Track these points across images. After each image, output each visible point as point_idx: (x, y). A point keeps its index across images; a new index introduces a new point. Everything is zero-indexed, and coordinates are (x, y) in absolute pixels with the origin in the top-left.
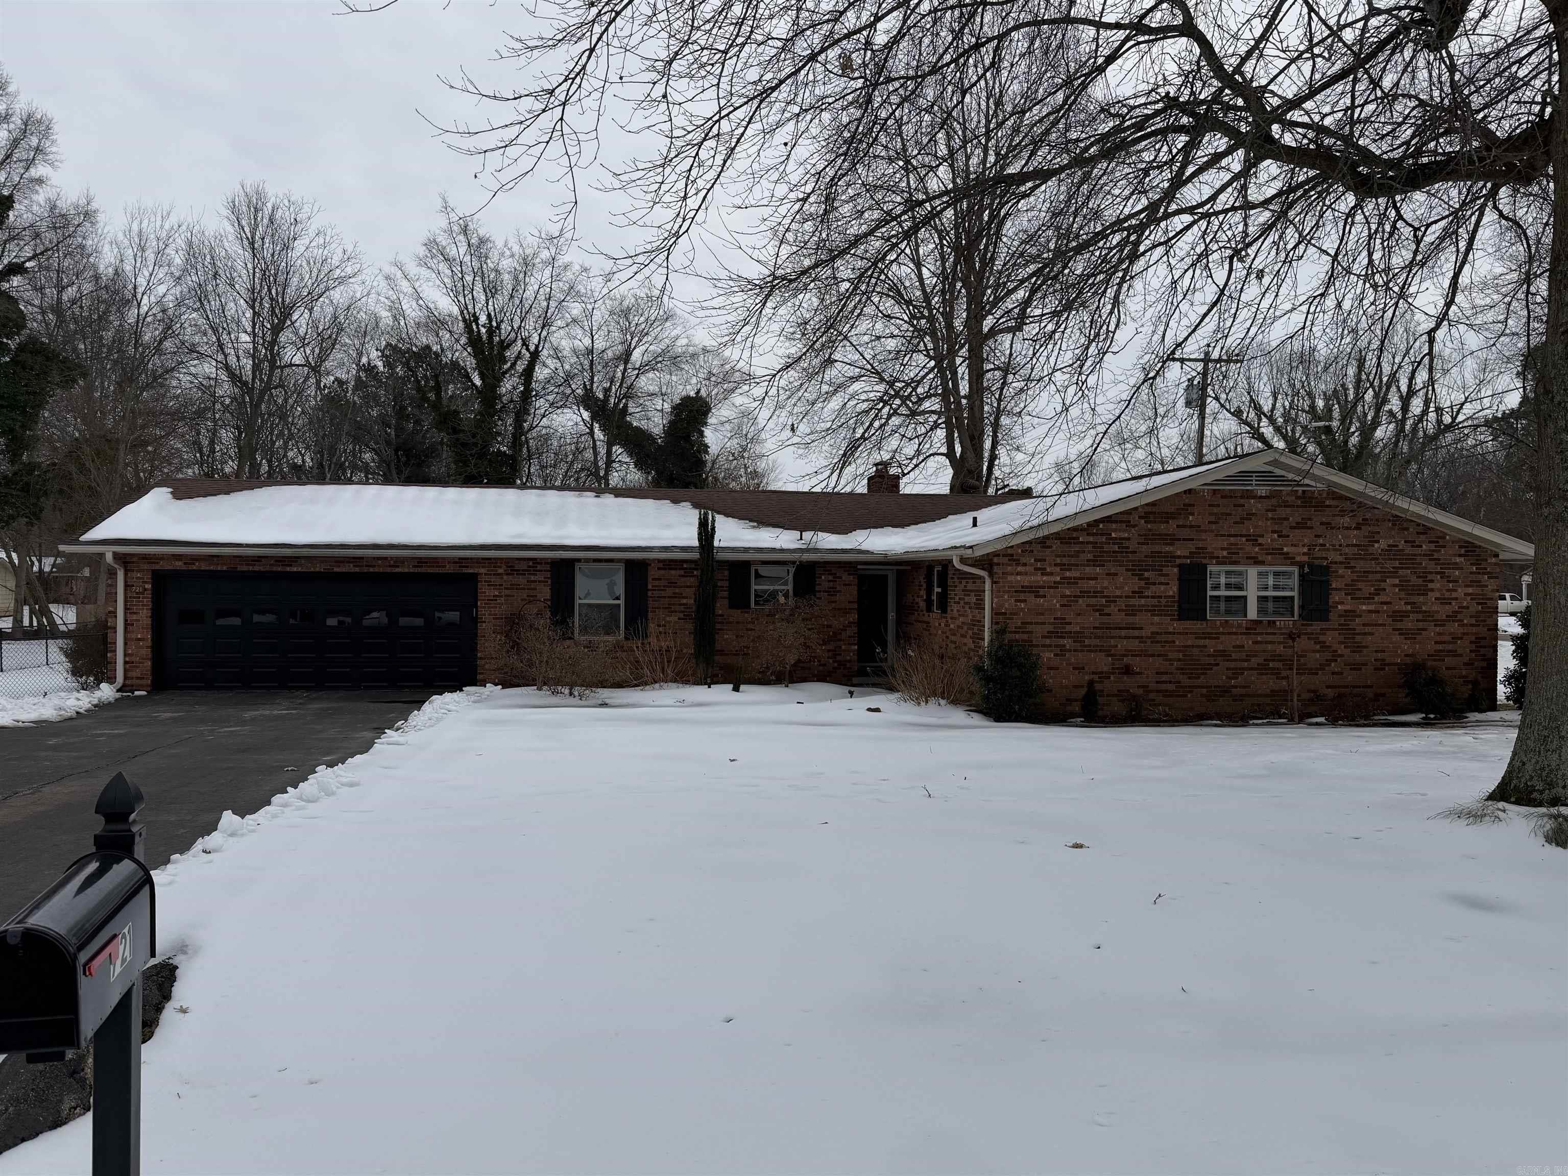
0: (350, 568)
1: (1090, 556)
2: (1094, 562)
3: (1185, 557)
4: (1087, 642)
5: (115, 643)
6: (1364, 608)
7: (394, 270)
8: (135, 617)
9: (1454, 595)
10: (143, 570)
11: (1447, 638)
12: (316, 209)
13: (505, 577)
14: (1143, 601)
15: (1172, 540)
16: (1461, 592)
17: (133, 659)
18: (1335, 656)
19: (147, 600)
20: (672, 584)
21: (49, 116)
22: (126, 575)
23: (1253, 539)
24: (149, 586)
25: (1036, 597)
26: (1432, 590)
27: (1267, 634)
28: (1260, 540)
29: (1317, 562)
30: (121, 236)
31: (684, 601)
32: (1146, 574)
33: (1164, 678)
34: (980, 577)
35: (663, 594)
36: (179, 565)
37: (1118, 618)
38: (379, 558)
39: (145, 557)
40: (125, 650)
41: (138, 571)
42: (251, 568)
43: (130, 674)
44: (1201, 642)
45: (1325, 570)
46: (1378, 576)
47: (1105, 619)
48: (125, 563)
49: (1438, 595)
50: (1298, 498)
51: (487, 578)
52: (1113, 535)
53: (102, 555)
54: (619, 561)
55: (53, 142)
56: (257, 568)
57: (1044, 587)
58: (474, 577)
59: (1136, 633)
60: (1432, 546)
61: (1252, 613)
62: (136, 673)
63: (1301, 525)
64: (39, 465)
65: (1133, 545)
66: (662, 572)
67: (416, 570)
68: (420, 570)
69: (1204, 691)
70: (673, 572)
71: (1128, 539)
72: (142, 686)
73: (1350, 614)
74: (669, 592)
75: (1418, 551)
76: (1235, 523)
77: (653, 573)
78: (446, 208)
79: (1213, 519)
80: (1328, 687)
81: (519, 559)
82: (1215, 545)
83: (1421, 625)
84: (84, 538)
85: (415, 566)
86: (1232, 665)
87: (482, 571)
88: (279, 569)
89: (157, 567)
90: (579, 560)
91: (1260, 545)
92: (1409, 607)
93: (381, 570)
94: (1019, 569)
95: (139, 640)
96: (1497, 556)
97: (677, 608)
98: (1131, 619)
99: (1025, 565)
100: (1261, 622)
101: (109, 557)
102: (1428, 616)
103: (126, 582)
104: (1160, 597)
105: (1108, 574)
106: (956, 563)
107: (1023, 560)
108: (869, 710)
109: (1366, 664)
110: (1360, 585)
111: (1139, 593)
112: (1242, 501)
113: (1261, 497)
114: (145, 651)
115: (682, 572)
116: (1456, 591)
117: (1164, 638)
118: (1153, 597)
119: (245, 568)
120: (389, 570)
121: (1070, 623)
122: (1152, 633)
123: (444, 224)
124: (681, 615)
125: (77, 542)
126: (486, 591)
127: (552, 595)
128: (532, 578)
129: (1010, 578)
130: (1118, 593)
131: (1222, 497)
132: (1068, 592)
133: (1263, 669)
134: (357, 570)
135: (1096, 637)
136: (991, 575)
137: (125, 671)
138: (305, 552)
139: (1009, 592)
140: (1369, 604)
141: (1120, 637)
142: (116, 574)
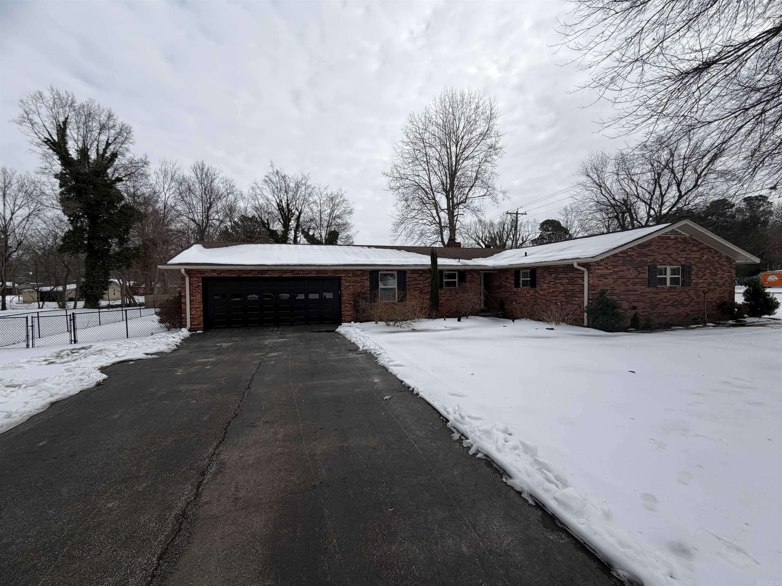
0: (290, 275)
1: (621, 262)
2: (623, 265)
3: (650, 262)
4: (621, 297)
5: (186, 310)
6: (700, 281)
7: (254, 185)
8: (194, 298)
9: (724, 276)
10: (198, 277)
11: (722, 292)
12: (221, 171)
13: (352, 278)
14: (638, 280)
15: (646, 256)
16: (725, 275)
17: (194, 316)
18: (693, 299)
19: (200, 290)
20: (415, 280)
21: (131, 126)
22: (190, 279)
23: (669, 255)
24: (201, 284)
25: (605, 279)
26: (718, 274)
27: (674, 292)
28: (672, 256)
29: (687, 264)
30: (158, 171)
31: (420, 286)
32: (639, 269)
33: (644, 310)
34: (583, 271)
35: (412, 283)
36: (215, 274)
37: (631, 287)
38: (302, 271)
39: (199, 271)
40: (191, 312)
41: (195, 277)
42: (247, 276)
43: (193, 323)
44: (655, 296)
45: (690, 267)
46: (703, 269)
47: (627, 288)
48: (189, 274)
49: (720, 276)
50: (682, 239)
51: (345, 278)
52: (629, 253)
53: (180, 270)
54: (395, 270)
55: (132, 135)
56: (250, 276)
57: (607, 275)
58: (339, 279)
59: (635, 293)
60: (718, 258)
61: (668, 284)
62: (196, 323)
63: (683, 250)
64: (130, 249)
65: (634, 257)
66: (411, 275)
67: (316, 275)
68: (318, 275)
69: (656, 315)
70: (415, 275)
71: (633, 255)
72: (199, 328)
73: (697, 284)
74: (414, 283)
75: (715, 260)
76: (665, 249)
77: (408, 275)
78: (272, 166)
79: (658, 247)
80: (690, 311)
81: (357, 270)
82: (659, 257)
83: (715, 287)
84: (169, 263)
85: (316, 274)
86: (664, 304)
87: (343, 275)
88: (259, 276)
89: (204, 276)
90: (380, 270)
91: (672, 257)
92: (712, 281)
93: (302, 276)
94: (600, 267)
95: (197, 308)
96: (735, 262)
97: (417, 289)
98: (635, 287)
99: (601, 266)
100: (672, 287)
101: (183, 271)
102: (717, 284)
103: (190, 282)
104: (643, 278)
105: (627, 269)
106: (575, 265)
107: (601, 264)
108: (548, 329)
109: (700, 302)
110: (699, 273)
111: (637, 277)
112: (666, 241)
113: (672, 239)
114: (200, 313)
115: (419, 275)
116: (724, 274)
117: (643, 294)
118: (641, 278)
119: (244, 276)
120: (305, 275)
121: (615, 289)
122: (641, 292)
123: (271, 171)
124: (419, 292)
125: (166, 264)
126: (344, 284)
127: (370, 285)
128: (363, 278)
129: (597, 271)
130: (630, 277)
131: (661, 239)
132: (615, 277)
133: (673, 305)
134: (292, 275)
135: (624, 295)
136: (588, 270)
137: (191, 322)
138: (273, 268)
139: (596, 277)
140: (701, 280)
141: (631, 295)
142: (185, 279)
